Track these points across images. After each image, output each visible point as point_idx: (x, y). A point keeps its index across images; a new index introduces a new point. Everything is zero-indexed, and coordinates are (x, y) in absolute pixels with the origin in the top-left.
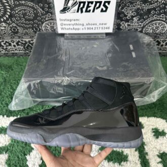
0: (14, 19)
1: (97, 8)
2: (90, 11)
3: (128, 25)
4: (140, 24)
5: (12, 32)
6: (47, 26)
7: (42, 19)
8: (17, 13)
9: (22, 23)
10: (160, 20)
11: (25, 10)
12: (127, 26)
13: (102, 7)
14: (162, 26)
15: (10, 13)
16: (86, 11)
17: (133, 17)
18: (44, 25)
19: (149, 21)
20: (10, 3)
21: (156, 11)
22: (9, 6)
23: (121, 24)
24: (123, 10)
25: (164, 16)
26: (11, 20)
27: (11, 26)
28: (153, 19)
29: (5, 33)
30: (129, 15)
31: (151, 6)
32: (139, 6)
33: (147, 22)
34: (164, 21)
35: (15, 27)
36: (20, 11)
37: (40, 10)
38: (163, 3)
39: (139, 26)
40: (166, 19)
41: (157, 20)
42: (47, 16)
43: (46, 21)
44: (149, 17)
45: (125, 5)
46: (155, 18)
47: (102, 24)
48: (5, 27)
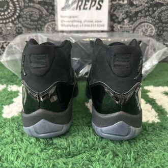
0: (21, 20)
1: (93, 6)
2: (87, 8)
3: (121, 27)
4: (131, 26)
5: (17, 33)
6: (50, 27)
7: (45, 20)
8: (25, 14)
9: (27, 24)
10: (147, 22)
11: (32, 11)
12: (119, 28)
13: (97, 5)
14: (150, 29)
15: (19, 14)
16: (84, 9)
17: (123, 19)
18: (46, 26)
19: (138, 23)
20: (20, 5)
21: (142, 13)
22: (20, 7)
23: (114, 25)
24: (115, 13)
25: (150, 18)
26: (18, 21)
27: (17, 26)
28: (141, 21)
29: (10, 34)
30: (120, 17)
31: (137, 9)
32: (127, 9)
33: (137, 25)
34: (151, 24)
35: (21, 28)
36: (28, 12)
37: (45, 12)
38: (147, 7)
39: (130, 29)
40: (152, 22)
41: (144, 22)
42: (50, 17)
43: (49, 22)
44: (137, 20)
45: (116, 8)
46: (142, 20)
47: (98, 21)
48: (11, 27)
